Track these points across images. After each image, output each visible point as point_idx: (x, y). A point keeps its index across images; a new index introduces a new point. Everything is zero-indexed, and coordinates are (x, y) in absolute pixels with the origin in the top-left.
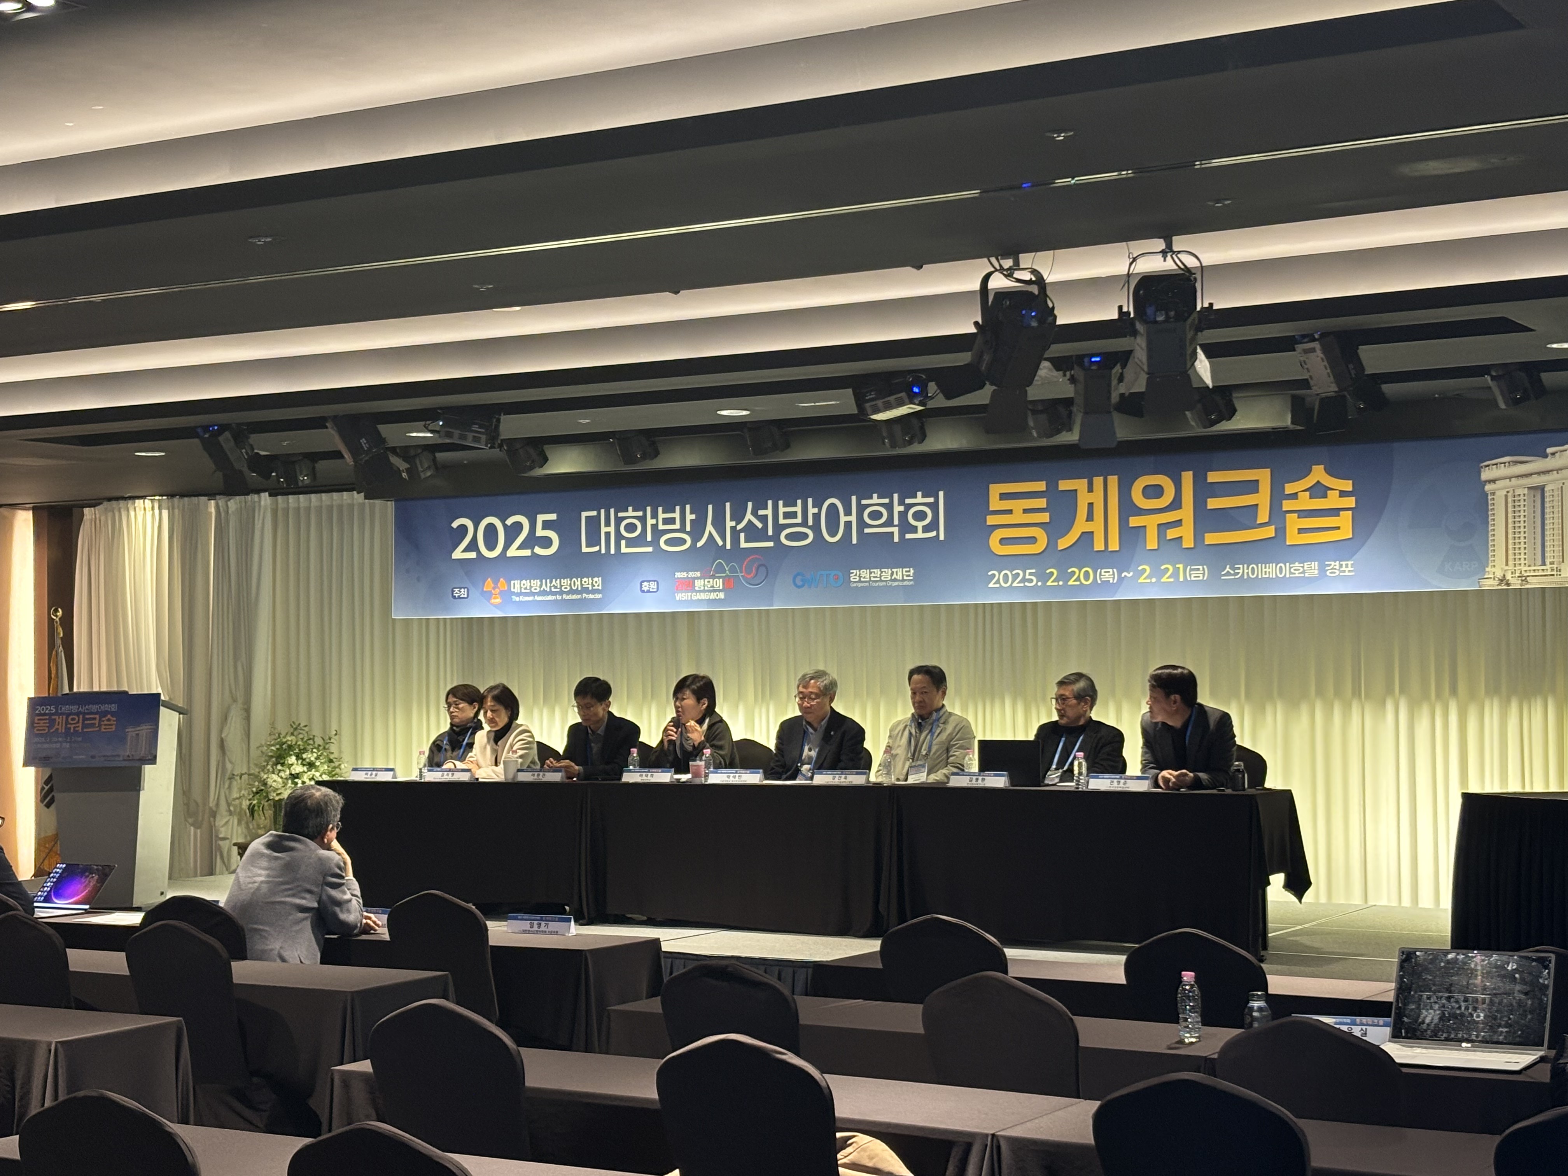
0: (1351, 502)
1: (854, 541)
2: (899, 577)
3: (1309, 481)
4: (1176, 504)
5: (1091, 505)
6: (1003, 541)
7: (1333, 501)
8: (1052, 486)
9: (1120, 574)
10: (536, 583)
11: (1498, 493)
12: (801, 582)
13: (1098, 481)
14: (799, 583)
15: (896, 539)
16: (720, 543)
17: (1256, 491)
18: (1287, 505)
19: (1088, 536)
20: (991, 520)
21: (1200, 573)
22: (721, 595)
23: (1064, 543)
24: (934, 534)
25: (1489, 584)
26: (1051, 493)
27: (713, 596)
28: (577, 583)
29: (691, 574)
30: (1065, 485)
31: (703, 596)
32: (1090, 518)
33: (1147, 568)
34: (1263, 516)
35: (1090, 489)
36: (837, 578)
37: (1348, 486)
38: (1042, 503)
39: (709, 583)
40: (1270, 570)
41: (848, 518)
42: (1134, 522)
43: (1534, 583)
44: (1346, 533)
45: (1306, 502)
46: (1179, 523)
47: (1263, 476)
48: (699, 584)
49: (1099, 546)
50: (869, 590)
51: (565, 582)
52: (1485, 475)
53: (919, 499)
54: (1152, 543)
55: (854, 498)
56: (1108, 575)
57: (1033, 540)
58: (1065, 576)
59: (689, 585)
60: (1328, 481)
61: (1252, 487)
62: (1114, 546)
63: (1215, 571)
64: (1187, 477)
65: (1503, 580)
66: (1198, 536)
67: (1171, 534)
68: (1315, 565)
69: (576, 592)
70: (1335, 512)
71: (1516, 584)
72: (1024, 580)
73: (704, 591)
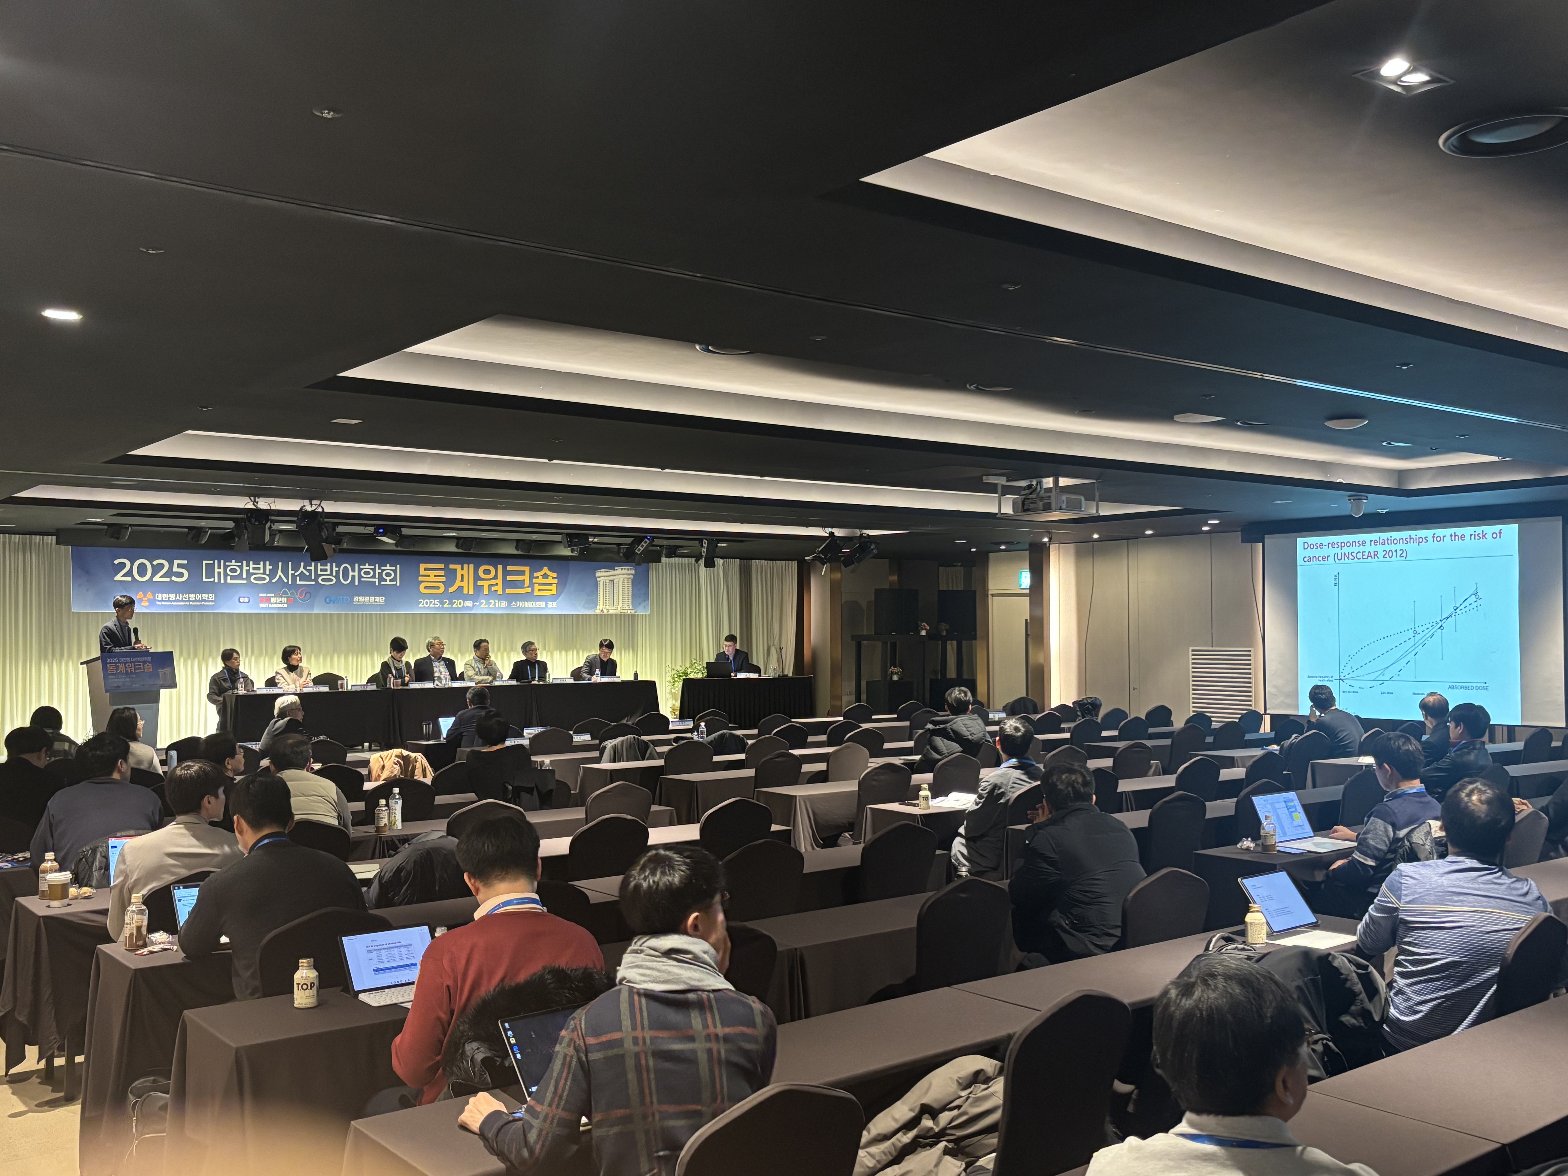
0: (556, 581)
1: (357, 584)
2: (378, 601)
3: (542, 573)
4: (495, 577)
5: (462, 575)
6: (425, 588)
7: (550, 580)
8: (447, 566)
9: (474, 603)
10: (172, 597)
11: (601, 581)
12: (329, 601)
13: (466, 566)
14: (328, 601)
15: (377, 584)
16: (286, 581)
17: (524, 575)
18: (535, 581)
19: (461, 587)
20: (420, 579)
21: (504, 604)
22: (286, 606)
23: (451, 590)
24: (395, 583)
25: (598, 612)
26: (446, 569)
27: (281, 606)
28: (199, 597)
29: (269, 595)
30: (452, 566)
31: (276, 606)
32: (462, 580)
33: (484, 601)
34: (527, 584)
35: (462, 569)
36: (347, 600)
37: (555, 575)
38: (443, 573)
39: (278, 600)
40: (529, 604)
41: (353, 574)
42: (479, 583)
43: (611, 612)
44: (554, 592)
45: (541, 580)
46: (496, 585)
47: (527, 569)
48: (273, 600)
49: (465, 592)
50: (363, 606)
51: (192, 597)
52: (597, 575)
53: (388, 567)
54: (486, 592)
55: (357, 565)
56: (469, 603)
57: (439, 588)
58: (451, 603)
59: (268, 600)
60: (549, 573)
61: (523, 573)
62: (472, 592)
63: (509, 603)
64: (500, 567)
65: (602, 611)
66: (503, 590)
67: (493, 589)
68: (544, 603)
69: (199, 601)
70: (551, 584)
71: (605, 612)
72: (434, 604)
73: (276, 603)
